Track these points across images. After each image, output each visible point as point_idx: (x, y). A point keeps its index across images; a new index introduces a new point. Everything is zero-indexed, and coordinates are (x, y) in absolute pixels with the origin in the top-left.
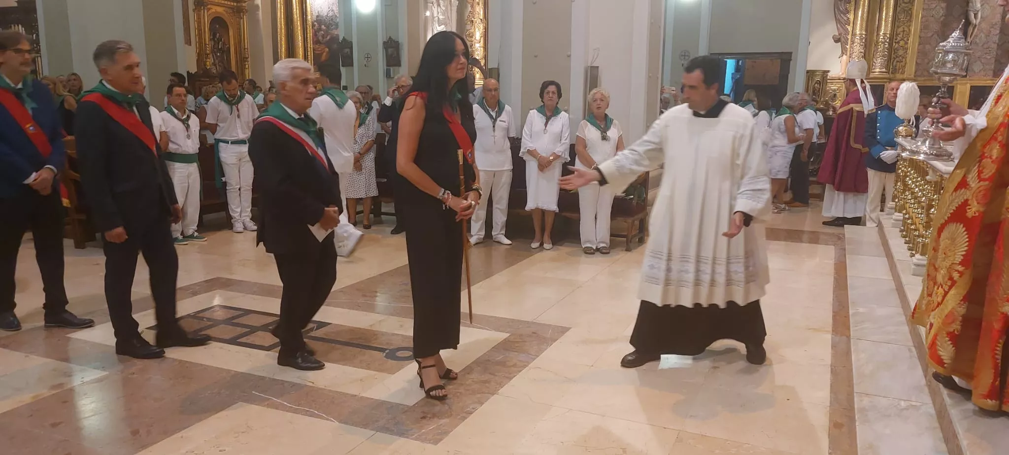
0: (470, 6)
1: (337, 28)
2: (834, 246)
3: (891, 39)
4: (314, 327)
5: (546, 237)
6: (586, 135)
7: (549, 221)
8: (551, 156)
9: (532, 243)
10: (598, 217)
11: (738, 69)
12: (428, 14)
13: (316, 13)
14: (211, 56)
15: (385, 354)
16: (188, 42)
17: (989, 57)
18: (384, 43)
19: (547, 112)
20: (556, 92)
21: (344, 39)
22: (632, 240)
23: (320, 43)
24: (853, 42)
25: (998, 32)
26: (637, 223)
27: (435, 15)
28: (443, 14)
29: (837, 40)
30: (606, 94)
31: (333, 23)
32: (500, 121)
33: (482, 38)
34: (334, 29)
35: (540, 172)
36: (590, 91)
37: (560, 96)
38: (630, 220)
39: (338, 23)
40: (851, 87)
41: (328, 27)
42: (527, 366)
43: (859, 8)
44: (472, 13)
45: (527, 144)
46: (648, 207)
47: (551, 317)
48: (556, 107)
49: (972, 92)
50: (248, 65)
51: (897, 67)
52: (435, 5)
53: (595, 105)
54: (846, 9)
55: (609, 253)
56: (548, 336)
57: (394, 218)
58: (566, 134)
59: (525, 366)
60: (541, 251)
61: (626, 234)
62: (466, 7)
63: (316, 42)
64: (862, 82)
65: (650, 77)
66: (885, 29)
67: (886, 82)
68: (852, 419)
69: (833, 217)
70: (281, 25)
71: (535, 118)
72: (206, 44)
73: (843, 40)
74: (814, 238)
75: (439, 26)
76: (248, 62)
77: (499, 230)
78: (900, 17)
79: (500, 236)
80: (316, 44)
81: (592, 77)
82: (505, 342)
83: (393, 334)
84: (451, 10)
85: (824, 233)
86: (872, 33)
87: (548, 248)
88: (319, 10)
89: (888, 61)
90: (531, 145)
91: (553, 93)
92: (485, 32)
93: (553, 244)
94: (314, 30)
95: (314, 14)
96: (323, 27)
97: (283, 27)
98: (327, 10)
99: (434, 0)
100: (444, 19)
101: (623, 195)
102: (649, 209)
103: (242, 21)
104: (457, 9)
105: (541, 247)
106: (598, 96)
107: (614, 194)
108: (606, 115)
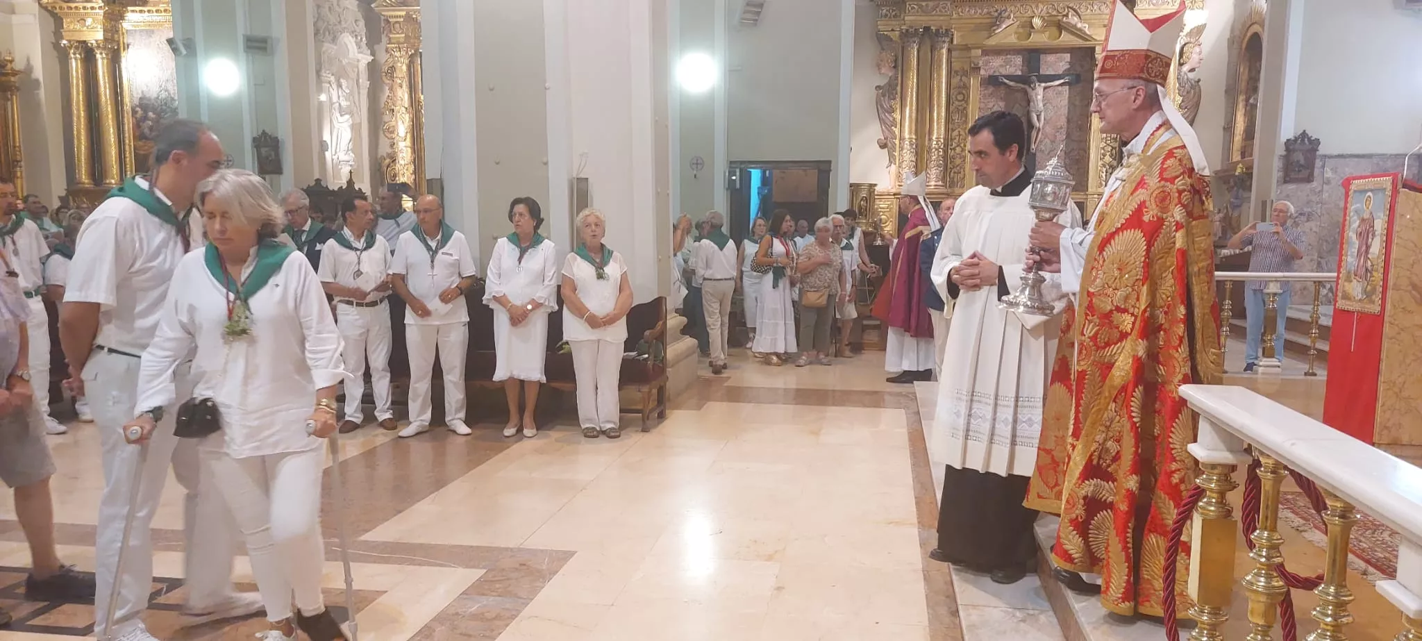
0: (387, 88)
2: (905, 409)
3: (946, 144)
5: (528, 418)
6: (575, 269)
7: (531, 398)
8: (529, 304)
9: (505, 428)
10: (598, 386)
11: (765, 182)
12: (323, 97)
13: (138, 94)
18: (254, 140)
19: (523, 240)
22: (650, 416)
24: (902, 149)
26: (655, 391)
27: (335, 99)
28: (347, 99)
30: (602, 217)
31: (168, 110)
32: (443, 253)
33: (409, 136)
35: (514, 327)
38: (645, 389)
39: (176, 108)
41: (159, 115)
42: (517, 616)
43: (906, 106)
44: (392, 98)
45: (494, 288)
46: (669, 370)
47: (542, 539)
50: (21, 172)
51: (955, 180)
52: (334, 86)
53: (586, 232)
54: (891, 107)
55: (619, 436)
56: (544, 567)
58: (550, 273)
59: (513, 617)
60: (521, 439)
61: (641, 407)
62: (382, 90)
63: (140, 136)
64: (925, 200)
65: (659, 193)
66: (938, 133)
69: (898, 371)
70: (78, 110)
71: (505, 248)
73: (889, 145)
74: (877, 400)
75: (341, 116)
76: (21, 167)
77: (454, 412)
78: (953, 119)
79: (455, 422)
80: (140, 140)
81: (580, 194)
82: (480, 582)
84: (359, 93)
85: (890, 394)
86: (923, 138)
87: (530, 435)
88: (145, 89)
90: (501, 289)
92: (413, 125)
93: (537, 430)
94: (136, 118)
95: (135, 95)
96: (151, 114)
97: (82, 114)
98: (158, 89)
99: (332, 79)
100: (348, 107)
101: (633, 354)
102: (669, 371)
103: (9, 103)
104: (369, 92)
105: (518, 435)
106: (591, 220)
107: (622, 354)
108: (602, 245)
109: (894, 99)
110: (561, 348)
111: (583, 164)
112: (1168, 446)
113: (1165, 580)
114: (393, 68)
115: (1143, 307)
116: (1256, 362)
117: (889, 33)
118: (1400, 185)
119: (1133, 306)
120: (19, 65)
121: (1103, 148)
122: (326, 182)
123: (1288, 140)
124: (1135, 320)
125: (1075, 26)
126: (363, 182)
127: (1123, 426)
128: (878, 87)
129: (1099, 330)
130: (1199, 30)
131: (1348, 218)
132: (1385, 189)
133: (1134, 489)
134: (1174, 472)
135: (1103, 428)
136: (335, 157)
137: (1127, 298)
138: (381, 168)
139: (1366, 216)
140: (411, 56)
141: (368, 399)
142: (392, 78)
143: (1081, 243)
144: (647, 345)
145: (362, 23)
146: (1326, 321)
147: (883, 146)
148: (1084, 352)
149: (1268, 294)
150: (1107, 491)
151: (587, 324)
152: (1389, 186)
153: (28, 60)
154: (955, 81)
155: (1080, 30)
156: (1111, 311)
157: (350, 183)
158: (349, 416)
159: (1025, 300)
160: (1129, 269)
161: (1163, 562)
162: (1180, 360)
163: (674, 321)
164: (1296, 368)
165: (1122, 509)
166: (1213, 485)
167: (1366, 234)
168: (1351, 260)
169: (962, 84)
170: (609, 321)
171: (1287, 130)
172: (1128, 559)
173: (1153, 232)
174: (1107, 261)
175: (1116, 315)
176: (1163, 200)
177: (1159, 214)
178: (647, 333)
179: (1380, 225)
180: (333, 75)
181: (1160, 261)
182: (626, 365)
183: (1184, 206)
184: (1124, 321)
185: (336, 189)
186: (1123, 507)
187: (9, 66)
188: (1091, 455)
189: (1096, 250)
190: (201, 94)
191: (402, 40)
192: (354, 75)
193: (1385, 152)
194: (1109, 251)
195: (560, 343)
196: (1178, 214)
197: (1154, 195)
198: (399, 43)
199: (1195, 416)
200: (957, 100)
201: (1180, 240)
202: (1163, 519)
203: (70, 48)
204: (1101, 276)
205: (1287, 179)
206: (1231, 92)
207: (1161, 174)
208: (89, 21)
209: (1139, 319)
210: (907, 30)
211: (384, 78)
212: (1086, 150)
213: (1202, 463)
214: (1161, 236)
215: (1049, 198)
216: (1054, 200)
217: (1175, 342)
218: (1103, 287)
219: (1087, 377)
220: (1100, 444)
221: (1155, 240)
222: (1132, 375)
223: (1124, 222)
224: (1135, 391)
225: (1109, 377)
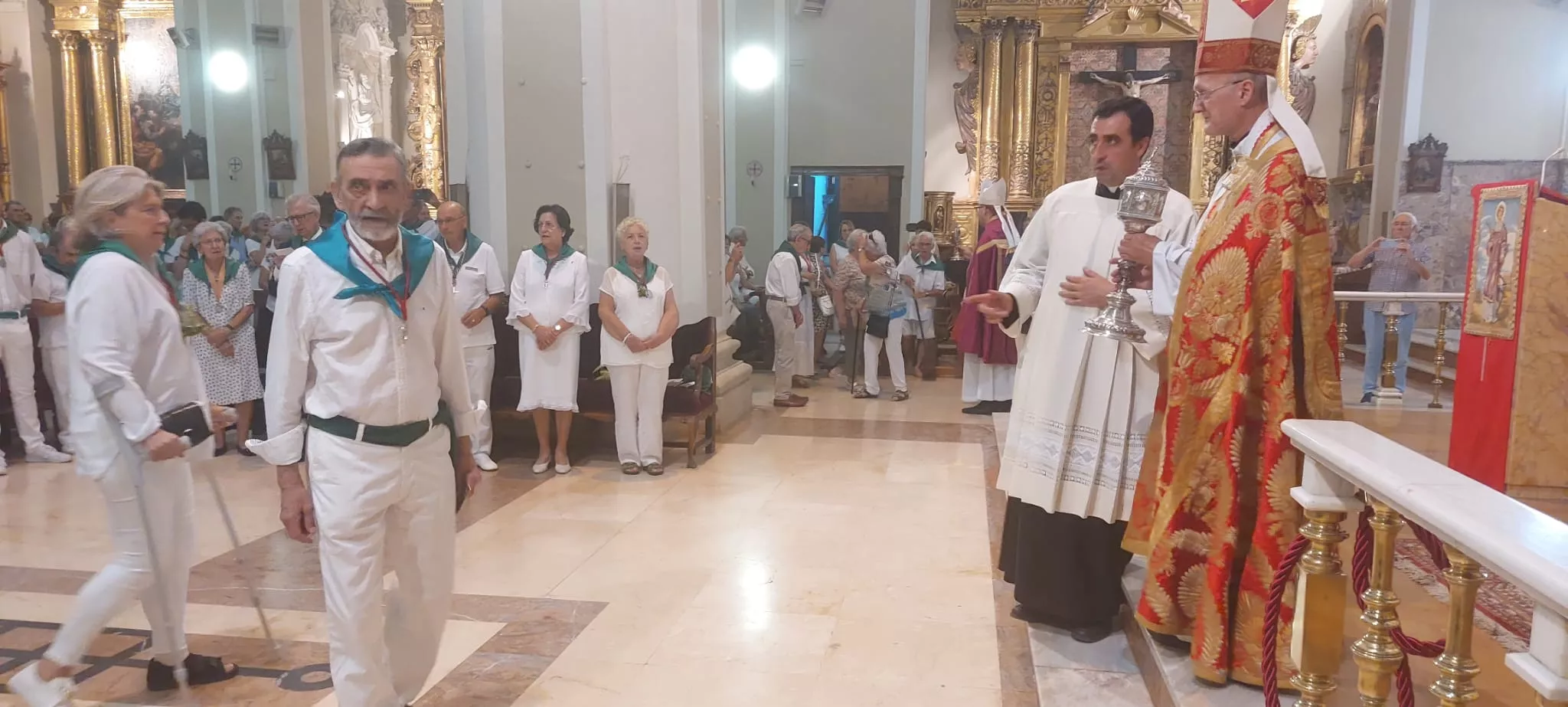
0: (413, 84)
1: (177, 115)
2: (982, 442)
3: (1032, 148)
4: (142, 643)
5: (560, 454)
6: (614, 290)
7: (563, 428)
8: (557, 324)
9: (534, 463)
10: (640, 417)
11: (830, 190)
12: (341, 94)
13: (137, 89)
15: (279, 681)
18: (265, 141)
19: (548, 253)
21: (190, 133)
22: (697, 450)
23: (147, 140)
24: (983, 154)
26: (702, 424)
27: (354, 96)
28: (368, 96)
30: (645, 227)
31: (171, 107)
32: (467, 268)
33: (436, 136)
34: (172, 116)
35: (540, 351)
36: (618, 222)
38: (691, 420)
39: (179, 106)
40: (989, 216)
41: (160, 113)
42: (538, 676)
43: (988, 105)
44: (418, 95)
45: (518, 307)
46: (717, 398)
47: (572, 589)
48: (564, 245)
50: (9, 176)
51: (1042, 189)
52: (354, 82)
53: (627, 244)
54: (971, 107)
55: (661, 473)
56: (570, 622)
58: (582, 289)
59: (534, 677)
61: (686, 441)
62: (407, 87)
63: (139, 137)
64: (1003, 210)
65: (708, 200)
66: (1022, 136)
67: (1029, 208)
69: (977, 401)
70: (72, 110)
71: (530, 261)
73: (969, 149)
74: (952, 433)
75: (362, 115)
76: (8, 171)
78: (1040, 119)
79: (480, 455)
80: (140, 142)
81: (620, 201)
82: (498, 638)
83: (296, 643)
84: (381, 90)
85: (965, 426)
86: (1006, 141)
87: (563, 471)
88: (144, 84)
89: (1029, 180)
90: (525, 308)
92: (441, 126)
93: (571, 465)
94: (135, 117)
95: (134, 90)
96: (151, 112)
97: (76, 112)
98: (159, 85)
99: (351, 73)
100: (369, 105)
101: (679, 380)
102: (719, 400)
104: (391, 90)
105: (551, 470)
106: (634, 230)
107: (666, 381)
108: (646, 259)
109: (975, 99)
110: (598, 374)
111: (623, 169)
112: (1263, 496)
113: (1263, 644)
114: (419, 62)
115: (1244, 337)
116: (1374, 392)
117: (968, 25)
118: (1536, 194)
119: (1234, 335)
120: (7, 58)
121: (1206, 153)
123: (1412, 145)
124: (1236, 351)
125: (1175, 17)
127: (1220, 468)
128: (956, 85)
129: (1195, 361)
130: (1314, 22)
131: (1478, 231)
132: (1519, 198)
133: (1232, 542)
134: (1271, 523)
135: (1197, 472)
137: (1228, 325)
139: (1498, 228)
140: (438, 49)
142: (418, 73)
143: (1177, 261)
144: (694, 371)
145: (384, 12)
146: (1453, 347)
147: (962, 150)
148: (1178, 385)
149: (1389, 316)
150: (1201, 543)
151: (626, 347)
152: (1524, 194)
153: (16, 52)
154: (1042, 78)
155: (1181, 21)
156: (1210, 340)
159: (1112, 324)
160: (1230, 294)
161: (1262, 622)
163: (725, 344)
164: (1419, 400)
165: (1217, 563)
166: (1319, 536)
167: (1497, 249)
168: (1481, 277)
169: (1049, 82)
170: (652, 344)
171: (1411, 134)
172: (1223, 620)
173: (1256, 250)
174: (1206, 282)
175: (1215, 344)
176: (1269, 214)
177: (1264, 230)
178: (694, 358)
179: (1513, 239)
180: (352, 69)
181: (1265, 284)
183: (1292, 221)
184: (1224, 351)
186: (1219, 561)
188: (1182, 503)
189: (1194, 269)
190: (205, 89)
191: (429, 31)
192: (374, 70)
193: (1520, 158)
194: (1208, 271)
195: (598, 368)
196: (1284, 230)
197: (1259, 208)
198: (425, 34)
199: (1299, 456)
200: (1044, 99)
201: (1286, 260)
202: (1261, 579)
203: (63, 39)
204: (1200, 300)
205: (1411, 187)
206: (1349, 91)
207: (1267, 184)
208: (83, 9)
209: (1240, 350)
210: (989, 21)
211: (409, 73)
212: (1187, 156)
213: (1307, 510)
214: (1266, 255)
215: (1141, 208)
216: (1146, 210)
217: (1279, 377)
218: (1202, 312)
219: (1181, 414)
220: (1193, 490)
221: (1260, 260)
222: (1231, 414)
223: (1226, 238)
224: (1234, 432)
225: (1206, 413)
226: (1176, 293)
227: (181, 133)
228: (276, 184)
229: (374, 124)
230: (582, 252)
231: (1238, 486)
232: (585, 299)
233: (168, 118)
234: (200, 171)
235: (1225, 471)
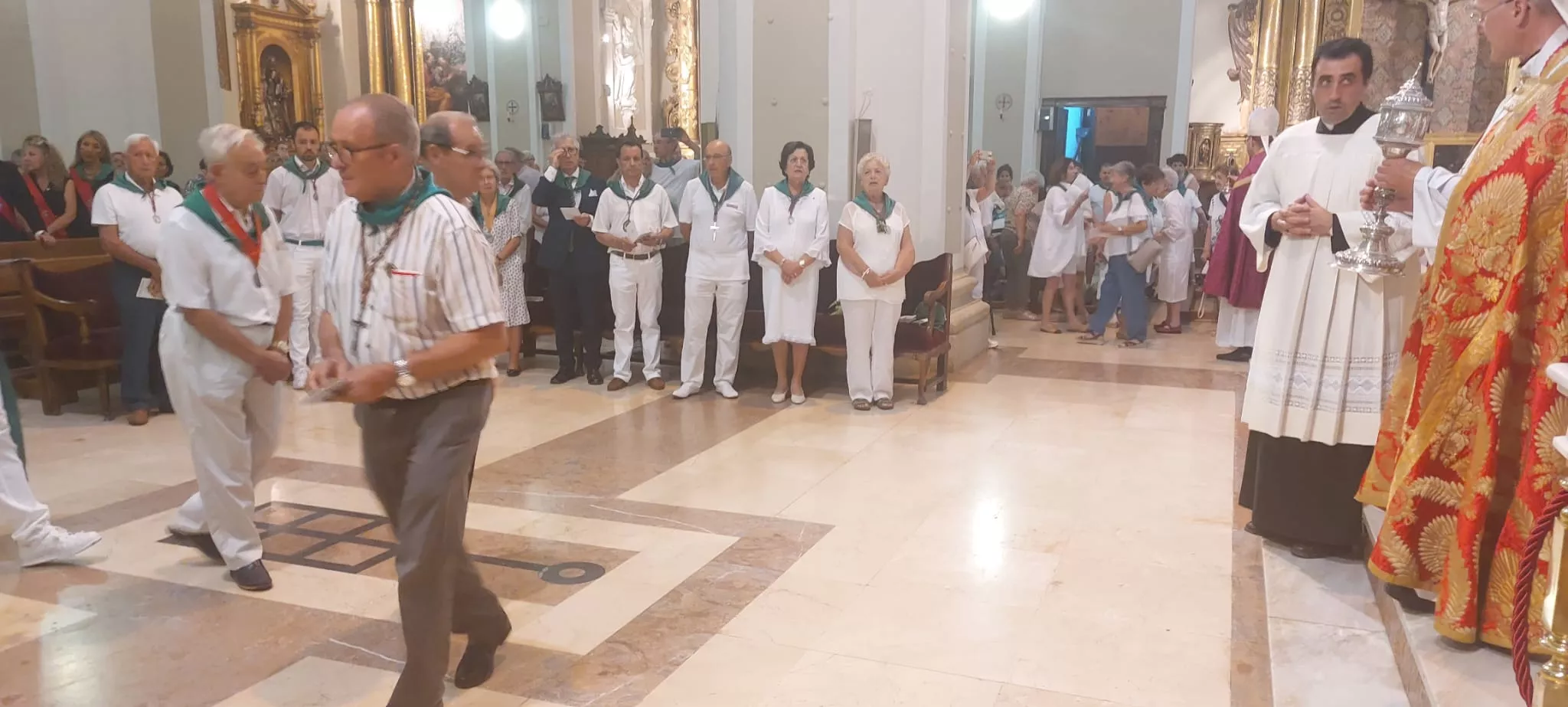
0: (671, 26)
1: (463, 61)
2: (1235, 390)
5: (795, 384)
6: (853, 223)
7: (800, 359)
8: (801, 259)
9: (773, 393)
10: (873, 353)
11: (1085, 122)
13: (429, 39)
14: (263, 107)
15: (541, 575)
16: (226, 84)
17: (1461, 102)
18: (539, 85)
19: (791, 189)
20: (806, 158)
21: (474, 78)
22: (928, 387)
23: (438, 85)
24: (1258, 81)
25: (1474, 64)
26: (934, 360)
27: (618, 40)
28: (630, 39)
29: (1234, 77)
30: (885, 163)
31: (458, 54)
32: (728, 205)
33: (692, 77)
34: (459, 62)
35: (785, 284)
36: (860, 157)
37: (812, 166)
38: (923, 356)
39: (464, 54)
40: (1255, 148)
41: (449, 60)
42: (768, 584)
43: (1266, 27)
44: (676, 37)
45: (764, 242)
47: (802, 510)
48: (806, 180)
49: (1437, 154)
52: (619, 28)
53: (867, 179)
54: (1247, 29)
55: (891, 408)
56: (800, 539)
57: (557, 357)
58: (823, 224)
60: (788, 406)
61: (917, 377)
62: (666, 29)
63: (431, 83)
65: (951, 135)
68: (1265, 658)
69: (1231, 347)
70: (374, 55)
71: (774, 199)
72: (254, 88)
73: (1242, 76)
74: (1203, 380)
75: (624, 57)
76: (322, 115)
77: (722, 374)
79: (722, 383)
80: (431, 86)
81: (862, 137)
82: (732, 549)
83: (558, 543)
84: (643, 32)
85: (1219, 373)
86: (1286, 66)
87: (799, 402)
88: (436, 33)
89: (1311, 110)
90: (769, 243)
91: (802, 159)
92: (696, 67)
93: (806, 396)
94: (427, 64)
95: (427, 39)
96: (441, 60)
97: (378, 59)
98: (448, 33)
99: (616, 17)
100: (633, 47)
101: (912, 317)
102: (953, 339)
103: (312, 50)
104: (652, 31)
105: (788, 400)
106: (874, 166)
108: (885, 194)
109: (1252, 20)
110: (833, 309)
111: (866, 104)
112: (1533, 445)
113: (1516, 602)
114: (678, 4)
115: (1516, 272)
119: (1503, 270)
120: (320, 11)
122: (608, 127)
124: (1504, 287)
126: (645, 128)
127: (1476, 413)
128: (1232, 7)
129: (1456, 297)
133: (1487, 493)
134: (1538, 476)
135: (1449, 417)
136: (617, 103)
137: (1496, 258)
138: (663, 113)
141: (637, 357)
142: (677, 15)
143: (1441, 189)
148: (1433, 323)
150: (1447, 493)
151: (865, 283)
153: (329, 6)
156: (1474, 275)
157: (631, 129)
158: (618, 374)
159: (1365, 257)
160: (1501, 224)
161: (1514, 581)
162: (1558, 338)
165: (1469, 517)
169: (1340, 1)
170: (888, 280)
172: (1471, 577)
173: (1537, 178)
174: (1474, 212)
175: (1480, 279)
176: (1556, 136)
177: (1548, 155)
178: (928, 294)
180: (616, 13)
181: (1545, 215)
182: (901, 328)
184: (1490, 287)
185: (617, 137)
186: (1471, 514)
187: (312, 12)
188: (1430, 447)
189: (1461, 197)
192: (637, 13)
194: (1478, 199)
197: (1545, 130)
200: (1332, 19)
202: (1520, 532)
204: (1466, 230)
207: (1557, 104)
209: (1509, 286)
211: (668, 15)
214: (1548, 183)
215: (1400, 131)
216: (1405, 134)
217: (1556, 316)
218: (1467, 243)
219: (1434, 353)
220: (1442, 436)
221: (1540, 188)
222: (1493, 355)
223: (1503, 163)
224: (1497, 375)
225: (1463, 354)
226: (1440, 223)
227: (466, 79)
228: (548, 126)
229: (635, 67)
230: (822, 189)
231: (1497, 434)
232: (827, 234)
233: (455, 64)
234: (482, 114)
235: (1483, 418)
